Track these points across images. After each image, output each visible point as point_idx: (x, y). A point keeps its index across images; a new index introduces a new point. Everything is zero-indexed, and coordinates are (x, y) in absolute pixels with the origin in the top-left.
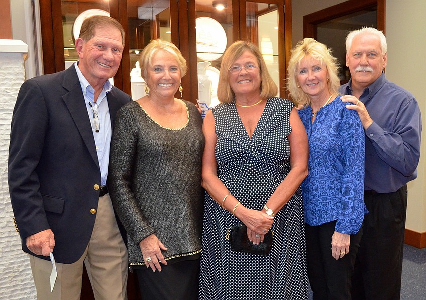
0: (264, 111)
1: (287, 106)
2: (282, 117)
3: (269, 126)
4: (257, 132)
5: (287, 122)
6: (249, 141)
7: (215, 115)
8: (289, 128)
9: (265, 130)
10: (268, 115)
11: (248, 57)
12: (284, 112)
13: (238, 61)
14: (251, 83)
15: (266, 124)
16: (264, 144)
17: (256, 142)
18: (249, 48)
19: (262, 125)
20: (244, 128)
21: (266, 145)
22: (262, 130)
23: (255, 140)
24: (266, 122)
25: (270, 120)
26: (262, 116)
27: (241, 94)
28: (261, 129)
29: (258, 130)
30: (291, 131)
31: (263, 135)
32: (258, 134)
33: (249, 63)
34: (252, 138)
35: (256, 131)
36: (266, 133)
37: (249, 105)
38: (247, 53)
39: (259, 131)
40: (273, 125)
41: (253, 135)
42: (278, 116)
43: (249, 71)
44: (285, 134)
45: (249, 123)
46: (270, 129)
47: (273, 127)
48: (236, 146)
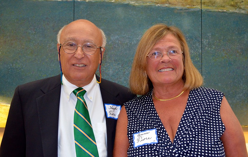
0: (188, 105)
1: (215, 97)
2: (211, 111)
3: (195, 124)
4: (181, 133)
5: (218, 121)
6: (170, 146)
7: (128, 111)
8: (222, 126)
9: (191, 131)
10: (192, 110)
11: (170, 41)
12: (212, 105)
13: (159, 46)
14: (174, 72)
15: (191, 122)
16: (191, 151)
17: (181, 147)
18: (172, 31)
19: (186, 123)
20: (164, 128)
21: (194, 151)
22: (187, 130)
23: (178, 144)
24: (191, 119)
25: (196, 116)
26: (185, 112)
27: (162, 85)
28: (185, 128)
29: (182, 130)
30: (225, 129)
31: (189, 137)
32: (182, 136)
33: (172, 47)
34: (175, 141)
35: (180, 131)
36: (192, 134)
37: (169, 99)
38: (170, 36)
39: (183, 132)
40: (201, 123)
41: (176, 137)
42: (204, 113)
43: (172, 57)
44: (217, 135)
45: (171, 121)
46: (198, 129)
47: (201, 126)
48: (155, 153)
